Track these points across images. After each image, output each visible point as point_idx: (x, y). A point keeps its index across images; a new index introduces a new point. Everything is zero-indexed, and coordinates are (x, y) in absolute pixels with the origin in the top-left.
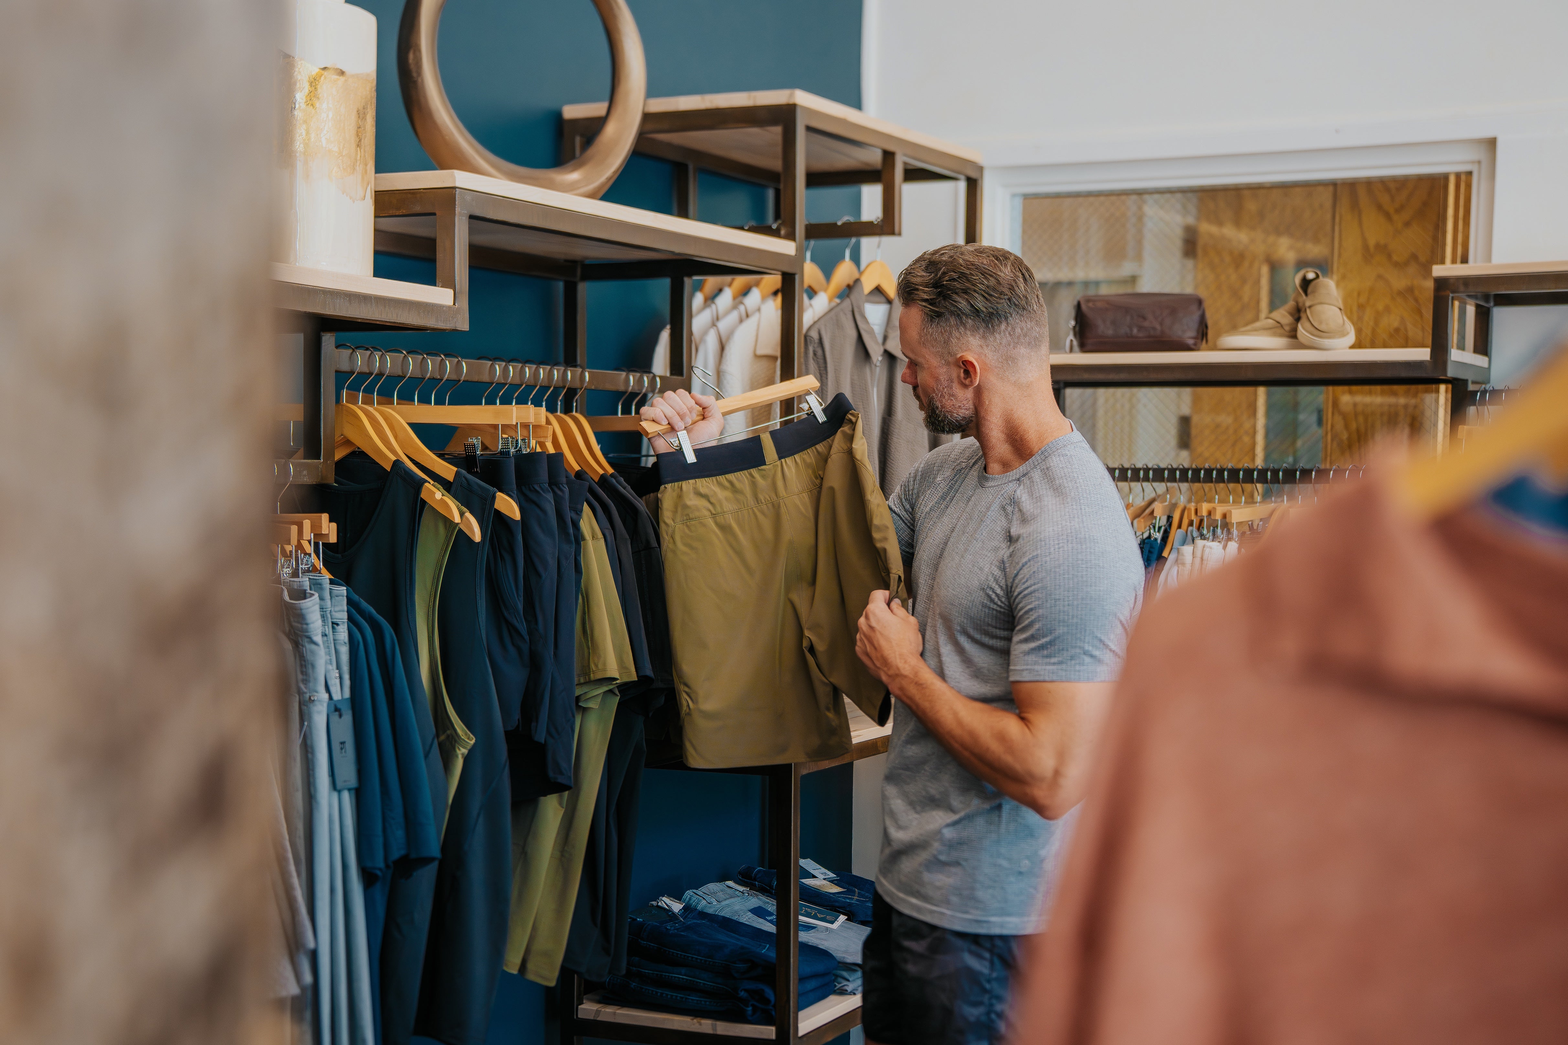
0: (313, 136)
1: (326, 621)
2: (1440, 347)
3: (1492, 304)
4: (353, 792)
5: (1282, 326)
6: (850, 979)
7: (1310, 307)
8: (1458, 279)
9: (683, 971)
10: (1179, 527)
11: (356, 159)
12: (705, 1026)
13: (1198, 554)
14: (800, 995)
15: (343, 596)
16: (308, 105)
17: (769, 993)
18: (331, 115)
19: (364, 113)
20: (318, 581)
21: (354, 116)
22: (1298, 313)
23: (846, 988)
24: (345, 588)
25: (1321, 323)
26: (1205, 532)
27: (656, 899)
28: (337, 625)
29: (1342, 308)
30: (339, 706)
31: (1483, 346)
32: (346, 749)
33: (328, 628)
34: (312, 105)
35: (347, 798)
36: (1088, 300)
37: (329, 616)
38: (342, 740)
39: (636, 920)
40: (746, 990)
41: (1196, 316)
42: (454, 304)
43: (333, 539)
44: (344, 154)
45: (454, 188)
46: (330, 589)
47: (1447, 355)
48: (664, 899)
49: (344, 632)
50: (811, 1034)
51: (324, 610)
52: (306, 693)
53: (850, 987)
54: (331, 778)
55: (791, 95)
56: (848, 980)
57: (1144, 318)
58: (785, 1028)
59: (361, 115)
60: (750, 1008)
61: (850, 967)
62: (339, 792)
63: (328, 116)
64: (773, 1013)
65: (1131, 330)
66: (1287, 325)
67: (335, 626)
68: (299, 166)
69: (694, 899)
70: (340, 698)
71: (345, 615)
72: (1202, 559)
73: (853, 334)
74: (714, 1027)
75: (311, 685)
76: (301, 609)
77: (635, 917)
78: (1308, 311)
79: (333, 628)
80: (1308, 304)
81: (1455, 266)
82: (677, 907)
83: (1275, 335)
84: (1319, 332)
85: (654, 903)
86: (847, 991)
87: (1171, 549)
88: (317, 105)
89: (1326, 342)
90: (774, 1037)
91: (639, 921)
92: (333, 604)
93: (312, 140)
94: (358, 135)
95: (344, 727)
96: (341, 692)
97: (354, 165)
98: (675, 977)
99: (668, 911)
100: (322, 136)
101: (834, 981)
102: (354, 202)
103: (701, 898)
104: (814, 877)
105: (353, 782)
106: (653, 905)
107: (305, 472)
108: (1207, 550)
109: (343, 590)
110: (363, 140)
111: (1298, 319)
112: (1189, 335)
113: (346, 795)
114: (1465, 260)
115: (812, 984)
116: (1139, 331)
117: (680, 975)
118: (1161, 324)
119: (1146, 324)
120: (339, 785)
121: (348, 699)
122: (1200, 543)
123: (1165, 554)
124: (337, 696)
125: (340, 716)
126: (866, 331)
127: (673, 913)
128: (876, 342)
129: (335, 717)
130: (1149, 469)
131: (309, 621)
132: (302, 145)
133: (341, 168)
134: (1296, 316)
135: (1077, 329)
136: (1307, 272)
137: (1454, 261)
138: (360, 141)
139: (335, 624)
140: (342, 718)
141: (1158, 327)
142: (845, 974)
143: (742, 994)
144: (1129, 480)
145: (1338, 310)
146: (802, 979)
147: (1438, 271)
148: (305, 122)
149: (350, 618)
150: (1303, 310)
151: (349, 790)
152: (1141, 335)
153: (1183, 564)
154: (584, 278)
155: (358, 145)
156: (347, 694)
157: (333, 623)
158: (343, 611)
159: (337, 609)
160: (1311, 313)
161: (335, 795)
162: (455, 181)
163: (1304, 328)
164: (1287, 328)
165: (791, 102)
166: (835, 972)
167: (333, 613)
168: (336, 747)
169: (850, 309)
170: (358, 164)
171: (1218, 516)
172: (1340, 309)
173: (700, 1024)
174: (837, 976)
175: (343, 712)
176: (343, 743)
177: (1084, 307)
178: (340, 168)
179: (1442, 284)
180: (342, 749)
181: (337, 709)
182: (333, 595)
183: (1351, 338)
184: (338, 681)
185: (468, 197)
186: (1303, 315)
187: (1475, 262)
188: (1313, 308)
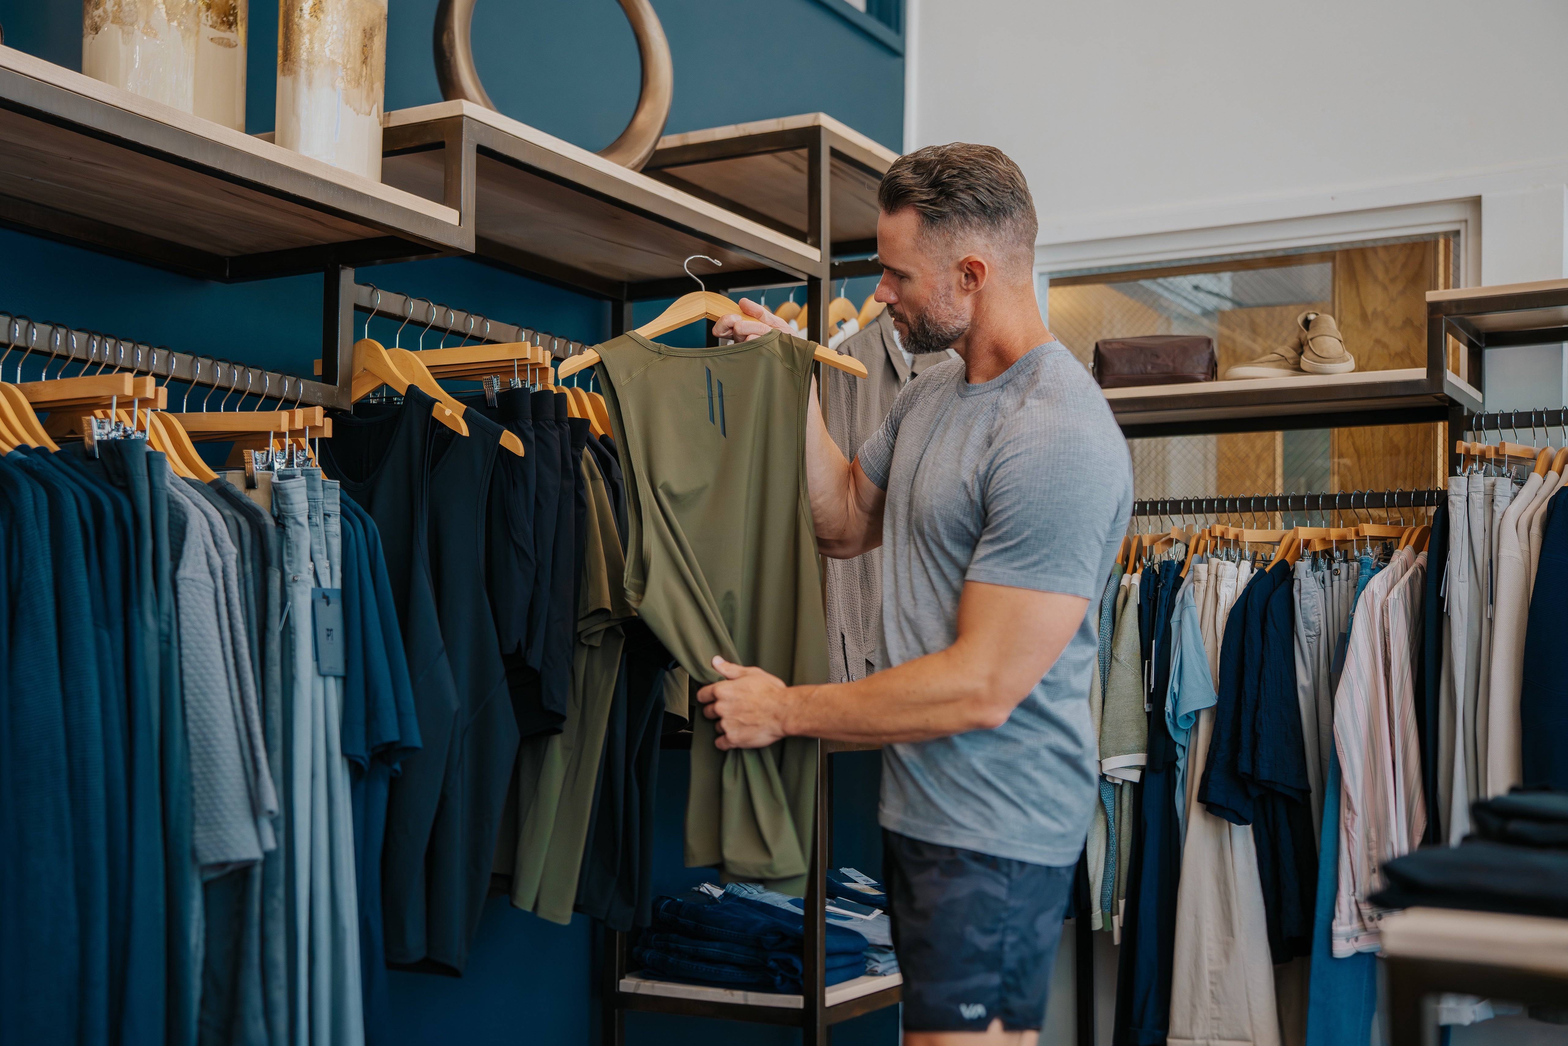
0: (316, 47)
1: (318, 512)
2: (1435, 366)
3: (1484, 345)
4: (340, 681)
5: (1286, 359)
6: (881, 960)
7: (1311, 339)
8: (1451, 302)
9: (718, 944)
10: (1196, 551)
11: (361, 76)
12: (737, 997)
13: (1213, 572)
14: (828, 970)
15: (336, 489)
16: (312, 16)
17: (797, 963)
18: (335, 28)
19: (371, 34)
20: (310, 472)
21: (359, 35)
22: (1301, 348)
23: (876, 969)
24: (339, 482)
25: (1322, 351)
26: (1219, 552)
27: (698, 884)
28: (329, 516)
29: (1342, 340)
30: (327, 594)
31: (1477, 378)
32: (333, 636)
33: (319, 518)
34: (316, 16)
35: (333, 687)
36: (1106, 342)
37: (321, 506)
38: (329, 628)
39: (676, 900)
40: (775, 960)
41: (1206, 356)
42: (460, 225)
43: (328, 433)
44: (348, 67)
45: (462, 116)
46: (323, 481)
47: (1443, 374)
48: (706, 885)
49: (336, 524)
50: (840, 1006)
51: (316, 500)
52: (290, 574)
53: (880, 968)
54: (315, 663)
55: (816, 118)
56: (878, 962)
57: (1158, 357)
58: (813, 999)
59: (368, 35)
60: (778, 978)
61: (881, 949)
62: (324, 676)
63: (332, 28)
64: (801, 982)
65: (1146, 368)
66: (1291, 358)
67: (327, 517)
68: (303, 74)
69: (736, 889)
70: (329, 587)
71: (337, 509)
72: (1216, 576)
73: (883, 355)
74: (746, 998)
75: (295, 565)
76: (286, 489)
77: (675, 898)
78: (1310, 342)
79: (325, 519)
80: (1309, 337)
81: (1447, 291)
82: (717, 892)
83: (1279, 367)
84: (1321, 358)
85: (696, 889)
86: (877, 971)
87: (1188, 571)
88: (321, 16)
89: (1328, 367)
90: (801, 1006)
91: (679, 902)
92: (326, 496)
93: (316, 49)
94: (363, 53)
95: (332, 615)
96: (332, 581)
97: (359, 79)
98: (710, 951)
99: (710, 897)
100: (325, 46)
101: (866, 962)
102: (358, 114)
103: (742, 889)
104: (856, 882)
105: (340, 670)
106: (694, 891)
107: (319, 394)
108: (1221, 567)
109: (337, 484)
110: (369, 59)
111: (1301, 353)
112: (1200, 370)
113: (331, 682)
114: (1457, 285)
115: (841, 961)
116: (1152, 368)
117: (713, 949)
118: (1173, 361)
119: (1159, 361)
120: (325, 668)
121: (338, 590)
122: (1214, 561)
123: (1182, 575)
124: (326, 584)
125: (328, 603)
126: (893, 353)
127: (714, 898)
128: (904, 364)
129: (321, 605)
130: (1166, 502)
131: (293, 501)
132: (305, 54)
133: (345, 80)
134: (1300, 351)
135: (1095, 370)
136: (1309, 313)
137: (1447, 286)
138: (366, 58)
139: (327, 515)
140: (330, 605)
141: (1171, 364)
142: (876, 956)
143: (772, 964)
144: (1148, 513)
145: (1339, 342)
146: (830, 954)
147: (1431, 296)
148: (309, 32)
149: (343, 513)
150: (1306, 343)
151: (336, 677)
152: (1154, 371)
153: (1199, 581)
154: (632, 298)
155: (364, 62)
156: (337, 585)
157: (325, 515)
158: (336, 504)
159: (330, 501)
160: (1313, 344)
161: (320, 682)
162: (462, 109)
163: (1306, 358)
164: (1291, 361)
165: (816, 124)
166: (865, 953)
167: (326, 505)
168: (322, 634)
169: (880, 332)
170: (363, 80)
171: (1231, 536)
172: (1340, 341)
173: (733, 995)
174: (868, 958)
175: (331, 599)
176: (330, 630)
177: (1101, 348)
178: (343, 79)
179: (1435, 308)
180: (328, 635)
181: (326, 598)
182: (326, 487)
183: (1351, 364)
184: (328, 571)
185: (476, 127)
186: (1306, 349)
187: (1466, 286)
188: (1313, 340)
